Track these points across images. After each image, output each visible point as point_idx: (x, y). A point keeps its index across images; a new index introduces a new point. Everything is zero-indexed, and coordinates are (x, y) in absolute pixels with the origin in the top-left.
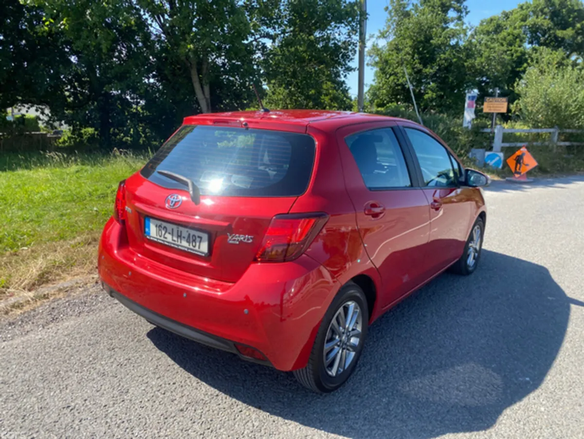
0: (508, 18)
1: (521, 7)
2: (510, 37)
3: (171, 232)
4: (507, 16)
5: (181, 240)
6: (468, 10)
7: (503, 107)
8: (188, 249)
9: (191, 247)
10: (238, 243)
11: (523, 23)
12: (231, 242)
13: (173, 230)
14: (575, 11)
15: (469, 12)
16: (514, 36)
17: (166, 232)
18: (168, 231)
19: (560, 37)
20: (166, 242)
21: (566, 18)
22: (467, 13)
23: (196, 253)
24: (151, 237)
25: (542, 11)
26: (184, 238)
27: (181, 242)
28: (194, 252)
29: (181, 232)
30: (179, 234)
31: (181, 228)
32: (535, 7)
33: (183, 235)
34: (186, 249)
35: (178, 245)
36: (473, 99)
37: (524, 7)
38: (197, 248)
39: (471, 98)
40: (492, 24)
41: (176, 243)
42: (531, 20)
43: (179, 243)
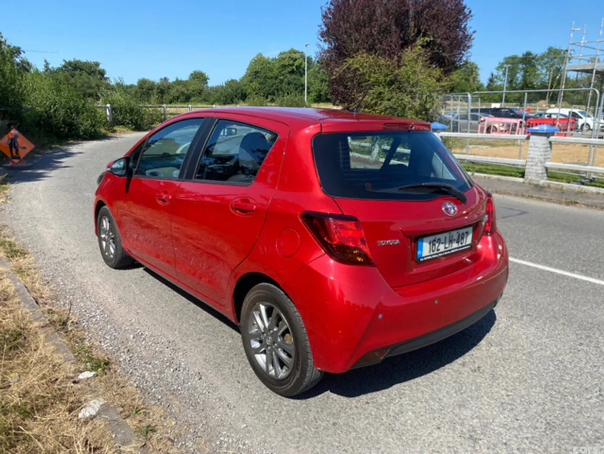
3: (444, 241)
5: (452, 243)
8: (458, 248)
9: (460, 245)
13: (445, 238)
17: (439, 243)
18: (441, 241)
20: (440, 253)
23: (464, 248)
24: (424, 257)
26: (454, 240)
27: (452, 246)
29: (452, 236)
30: (451, 239)
31: (452, 233)
34: (457, 250)
35: (450, 250)
38: (464, 243)
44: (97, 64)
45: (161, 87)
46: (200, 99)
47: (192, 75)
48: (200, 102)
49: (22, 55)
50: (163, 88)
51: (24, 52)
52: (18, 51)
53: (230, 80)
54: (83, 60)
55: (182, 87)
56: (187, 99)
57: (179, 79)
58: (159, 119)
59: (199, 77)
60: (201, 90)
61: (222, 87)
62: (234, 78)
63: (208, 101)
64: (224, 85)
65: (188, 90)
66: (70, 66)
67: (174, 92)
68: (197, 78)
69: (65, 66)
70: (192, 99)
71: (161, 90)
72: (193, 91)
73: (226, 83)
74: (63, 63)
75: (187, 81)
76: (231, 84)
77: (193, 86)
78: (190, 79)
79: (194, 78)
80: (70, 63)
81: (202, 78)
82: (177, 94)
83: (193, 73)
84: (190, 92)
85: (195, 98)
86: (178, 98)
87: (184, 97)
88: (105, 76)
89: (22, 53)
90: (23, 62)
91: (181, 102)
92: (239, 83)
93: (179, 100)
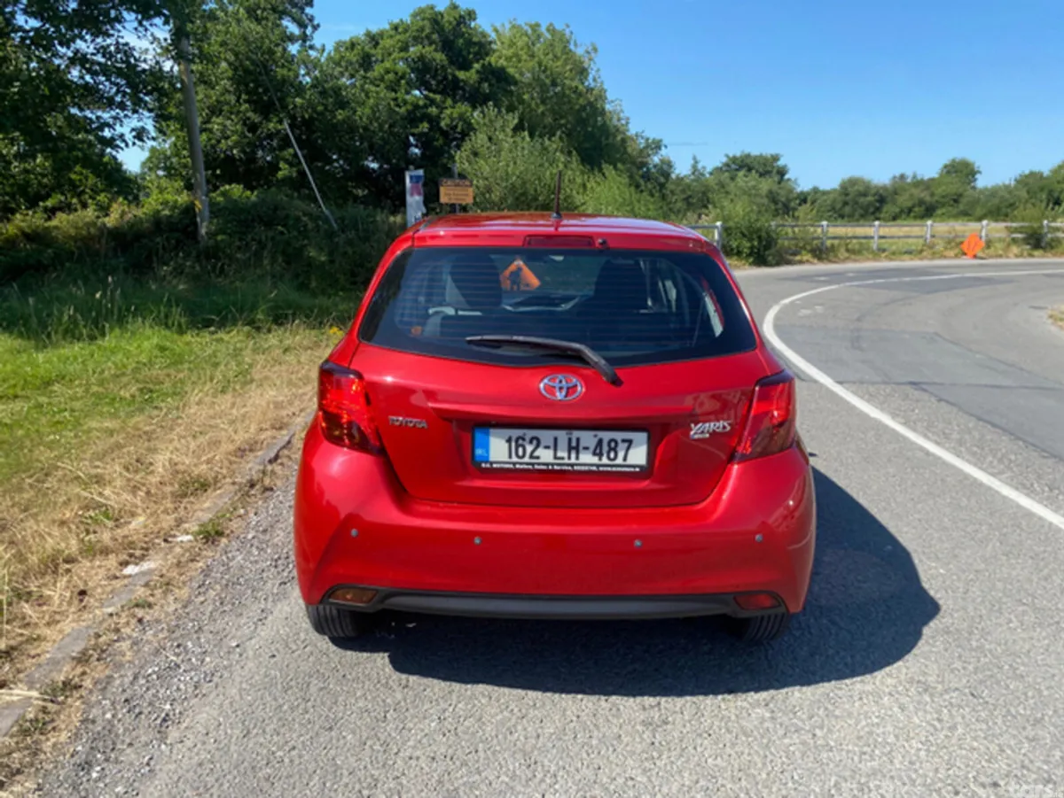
0: (377, 43)
1: (396, 28)
2: (391, 76)
3: (552, 445)
4: (374, 39)
5: (578, 453)
6: (316, 22)
7: (467, 195)
8: (598, 466)
9: (605, 460)
10: (707, 435)
11: (402, 54)
12: (696, 437)
13: (556, 440)
14: (475, 44)
15: (318, 25)
16: (396, 73)
17: (538, 446)
18: (543, 443)
19: (463, 80)
20: (539, 464)
21: (464, 53)
22: (316, 28)
23: (619, 469)
24: (491, 463)
25: (428, 37)
26: (586, 448)
27: (577, 458)
28: (614, 469)
29: (578, 440)
30: (574, 444)
31: (576, 434)
32: (417, 30)
33: (582, 444)
34: (594, 468)
35: (572, 465)
36: (417, 182)
37: (400, 30)
38: (619, 461)
39: (414, 180)
40: (355, 51)
41: (566, 461)
42: (414, 50)
43: (573, 460)
44: (776, 158)
45: (881, 191)
46: (955, 211)
47: (946, 166)
48: (956, 216)
49: (663, 151)
50: (884, 194)
51: (666, 147)
52: (657, 145)
53: (1027, 172)
54: (755, 152)
55: (922, 191)
56: (928, 211)
57: (919, 178)
58: (808, 247)
59: (962, 171)
60: (961, 195)
61: (1007, 187)
62: (1036, 169)
63: (969, 215)
64: (1013, 183)
65: (932, 195)
66: (734, 163)
67: (904, 200)
68: (956, 172)
69: (727, 165)
70: (939, 212)
71: (881, 196)
72: (943, 197)
73: (1016, 180)
74: (724, 160)
75: (932, 180)
76: (1031, 181)
77: (944, 187)
78: (941, 175)
79: (948, 172)
80: (734, 160)
81: (965, 172)
82: (909, 204)
83: (948, 163)
84: (936, 198)
85: (944, 210)
86: (910, 210)
87: (923, 208)
88: (786, 177)
89: (663, 148)
90: (662, 161)
91: (915, 218)
92: (1047, 178)
93: (912, 214)
